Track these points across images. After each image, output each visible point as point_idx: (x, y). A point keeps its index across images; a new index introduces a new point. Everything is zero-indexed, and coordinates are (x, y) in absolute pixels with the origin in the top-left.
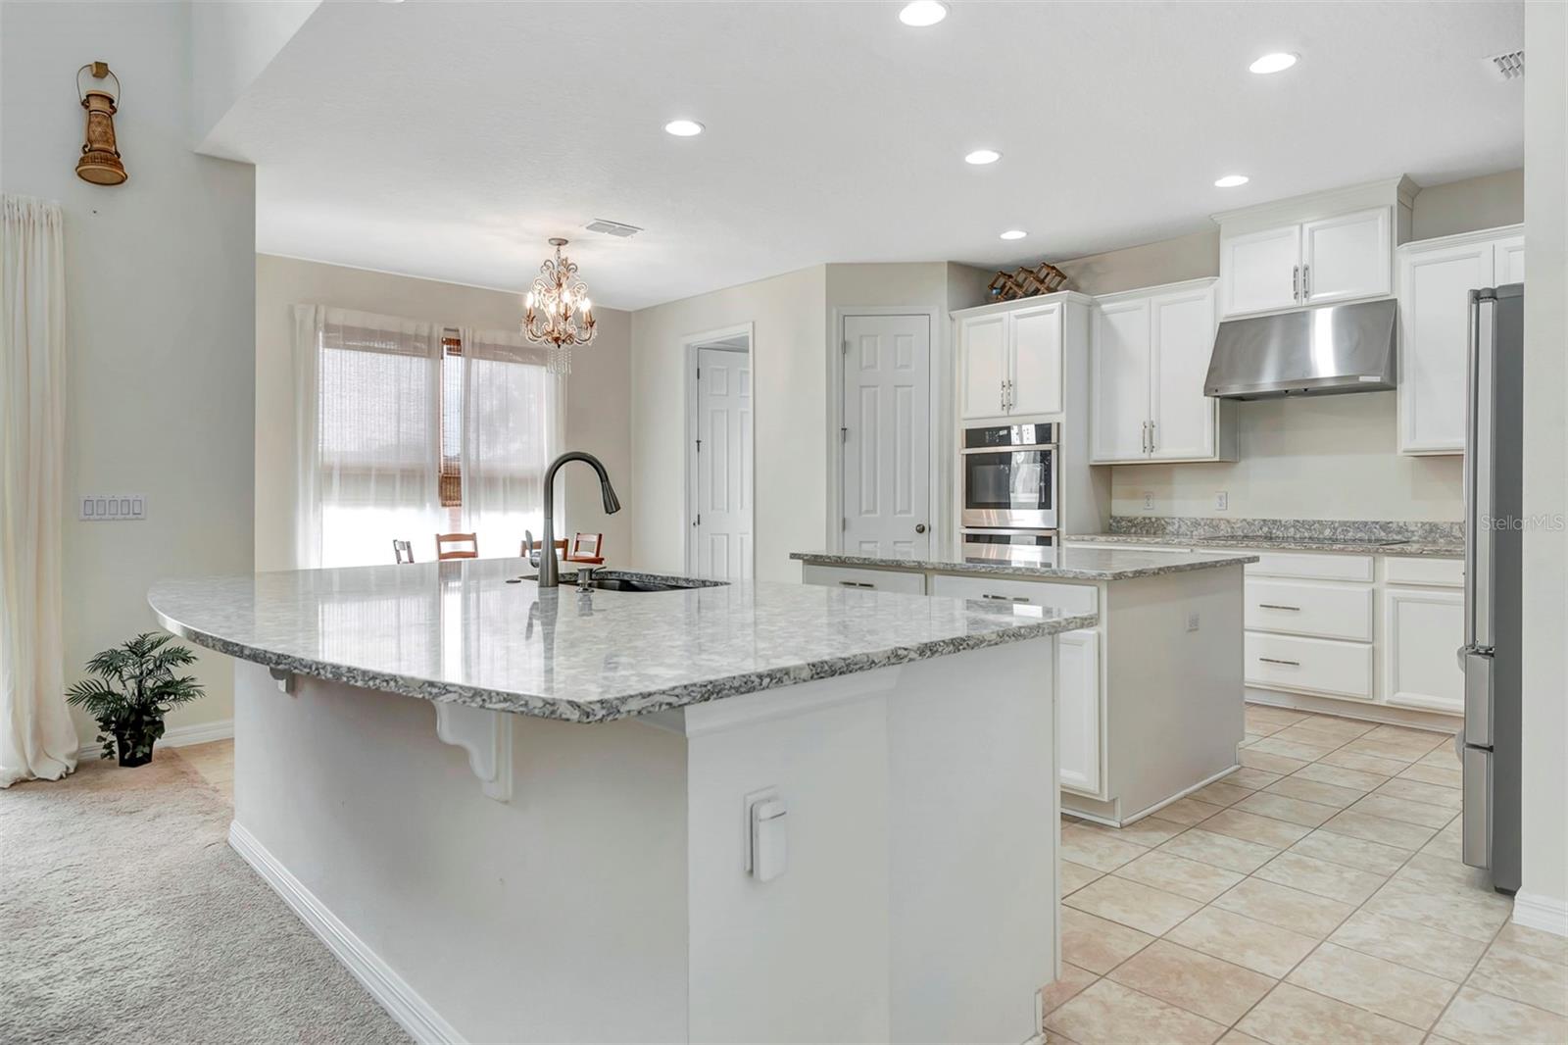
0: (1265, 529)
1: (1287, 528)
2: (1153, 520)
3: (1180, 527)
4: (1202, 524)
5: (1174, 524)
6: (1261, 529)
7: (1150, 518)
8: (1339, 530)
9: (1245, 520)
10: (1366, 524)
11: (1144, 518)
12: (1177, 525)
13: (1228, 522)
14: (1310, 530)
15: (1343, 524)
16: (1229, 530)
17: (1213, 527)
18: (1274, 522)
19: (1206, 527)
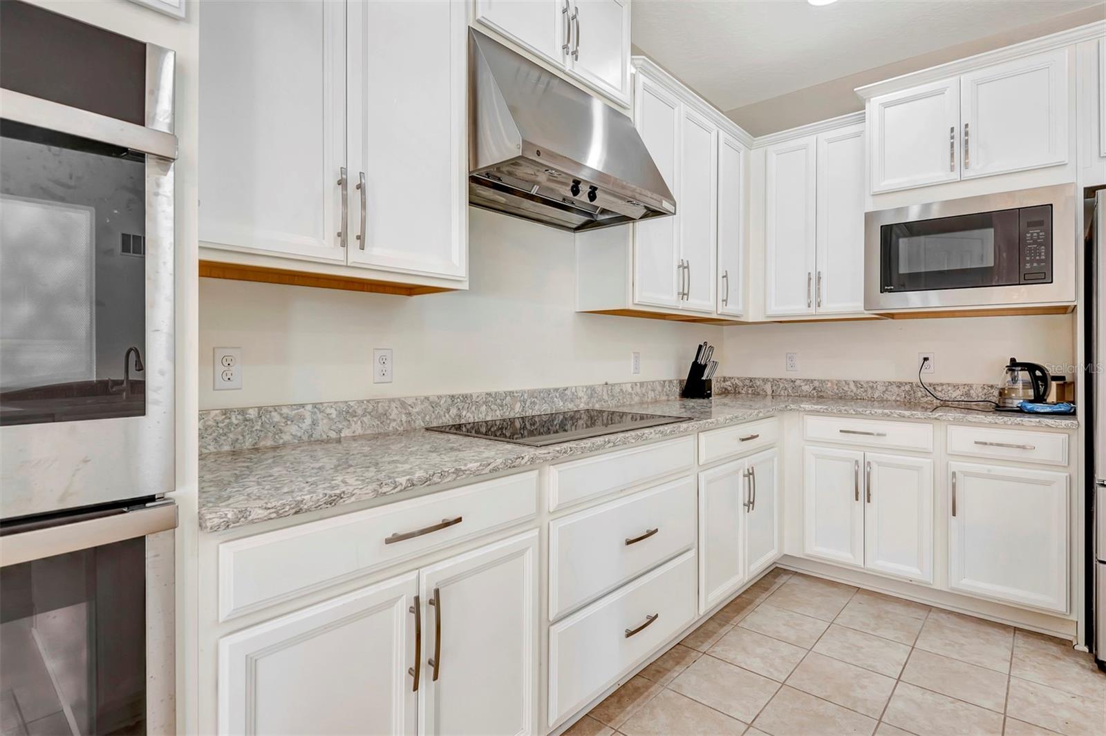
0: (454, 411)
1: (478, 407)
2: (252, 414)
3: (314, 423)
4: (360, 412)
5: (302, 418)
6: (448, 410)
7: (243, 411)
8: (528, 404)
9: (427, 398)
10: (548, 391)
11: (226, 412)
12: (308, 421)
13: (403, 404)
14: (502, 406)
15: (532, 394)
16: (404, 418)
17: (378, 418)
18: (465, 398)
19: (365, 419)
